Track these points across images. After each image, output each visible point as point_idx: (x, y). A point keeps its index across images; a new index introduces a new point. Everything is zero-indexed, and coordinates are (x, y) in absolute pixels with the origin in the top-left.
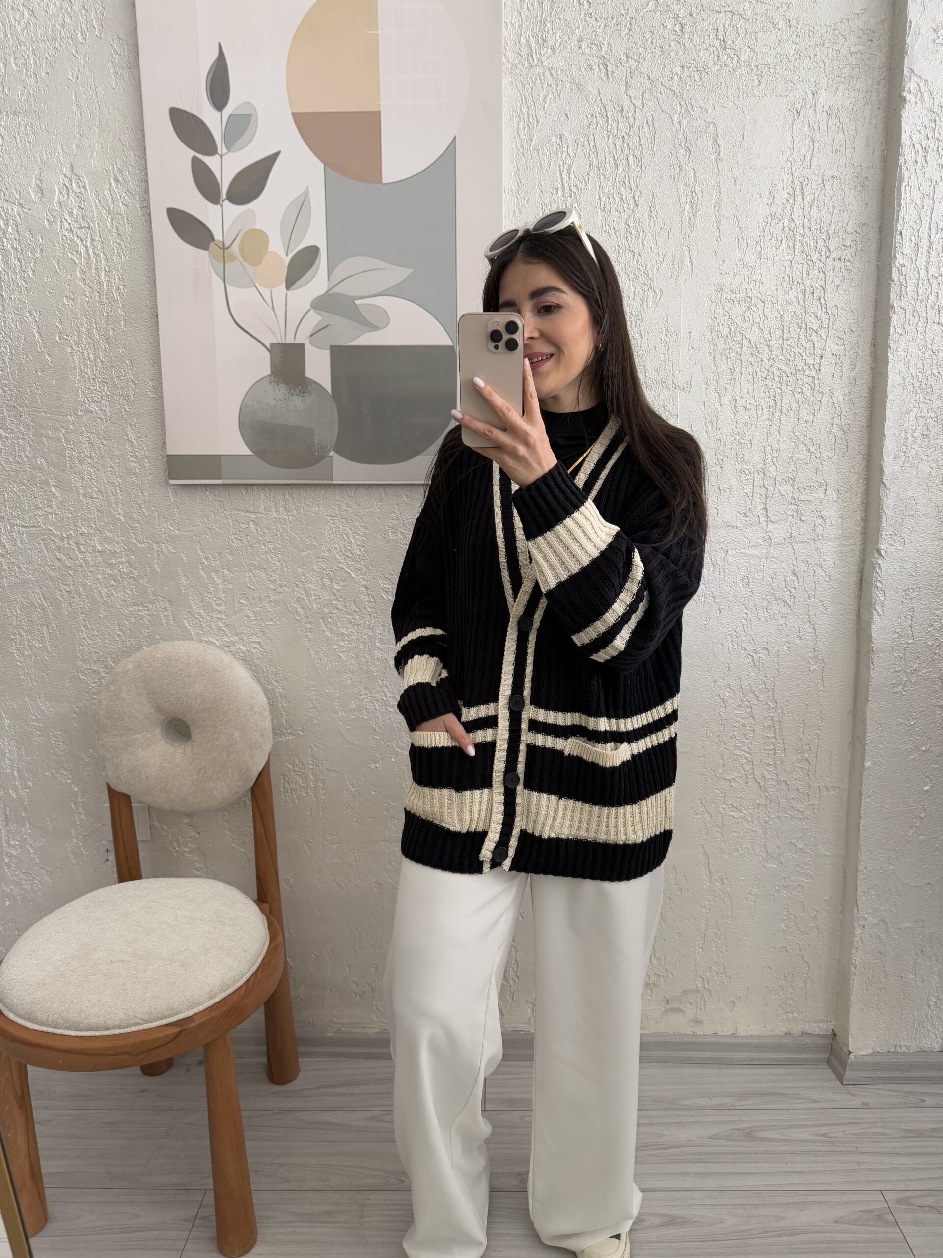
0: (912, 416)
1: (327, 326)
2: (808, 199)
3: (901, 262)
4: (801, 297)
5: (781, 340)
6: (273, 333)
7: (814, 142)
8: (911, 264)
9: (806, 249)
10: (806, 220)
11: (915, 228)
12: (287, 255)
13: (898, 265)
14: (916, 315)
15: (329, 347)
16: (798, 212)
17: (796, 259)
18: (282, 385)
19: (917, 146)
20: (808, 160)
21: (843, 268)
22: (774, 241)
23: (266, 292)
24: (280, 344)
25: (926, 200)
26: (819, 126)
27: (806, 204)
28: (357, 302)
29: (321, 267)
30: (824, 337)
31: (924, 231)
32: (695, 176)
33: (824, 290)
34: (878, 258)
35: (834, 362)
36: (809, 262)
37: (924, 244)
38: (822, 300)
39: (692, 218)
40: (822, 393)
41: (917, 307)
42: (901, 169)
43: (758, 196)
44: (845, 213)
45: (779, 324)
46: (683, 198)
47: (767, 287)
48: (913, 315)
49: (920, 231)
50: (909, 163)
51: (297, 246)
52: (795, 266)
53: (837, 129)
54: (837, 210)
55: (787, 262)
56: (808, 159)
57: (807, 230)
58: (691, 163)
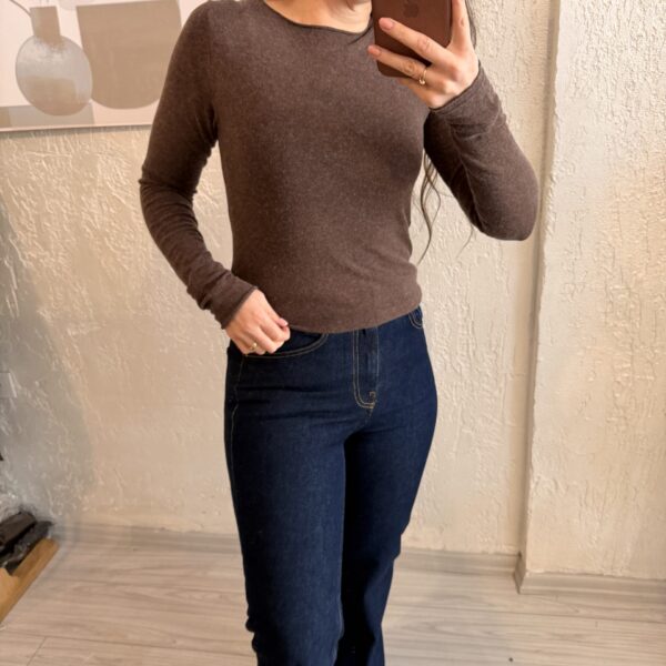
0: (583, 48)
15: (74, 8)
18: (45, 45)
24: (37, 8)
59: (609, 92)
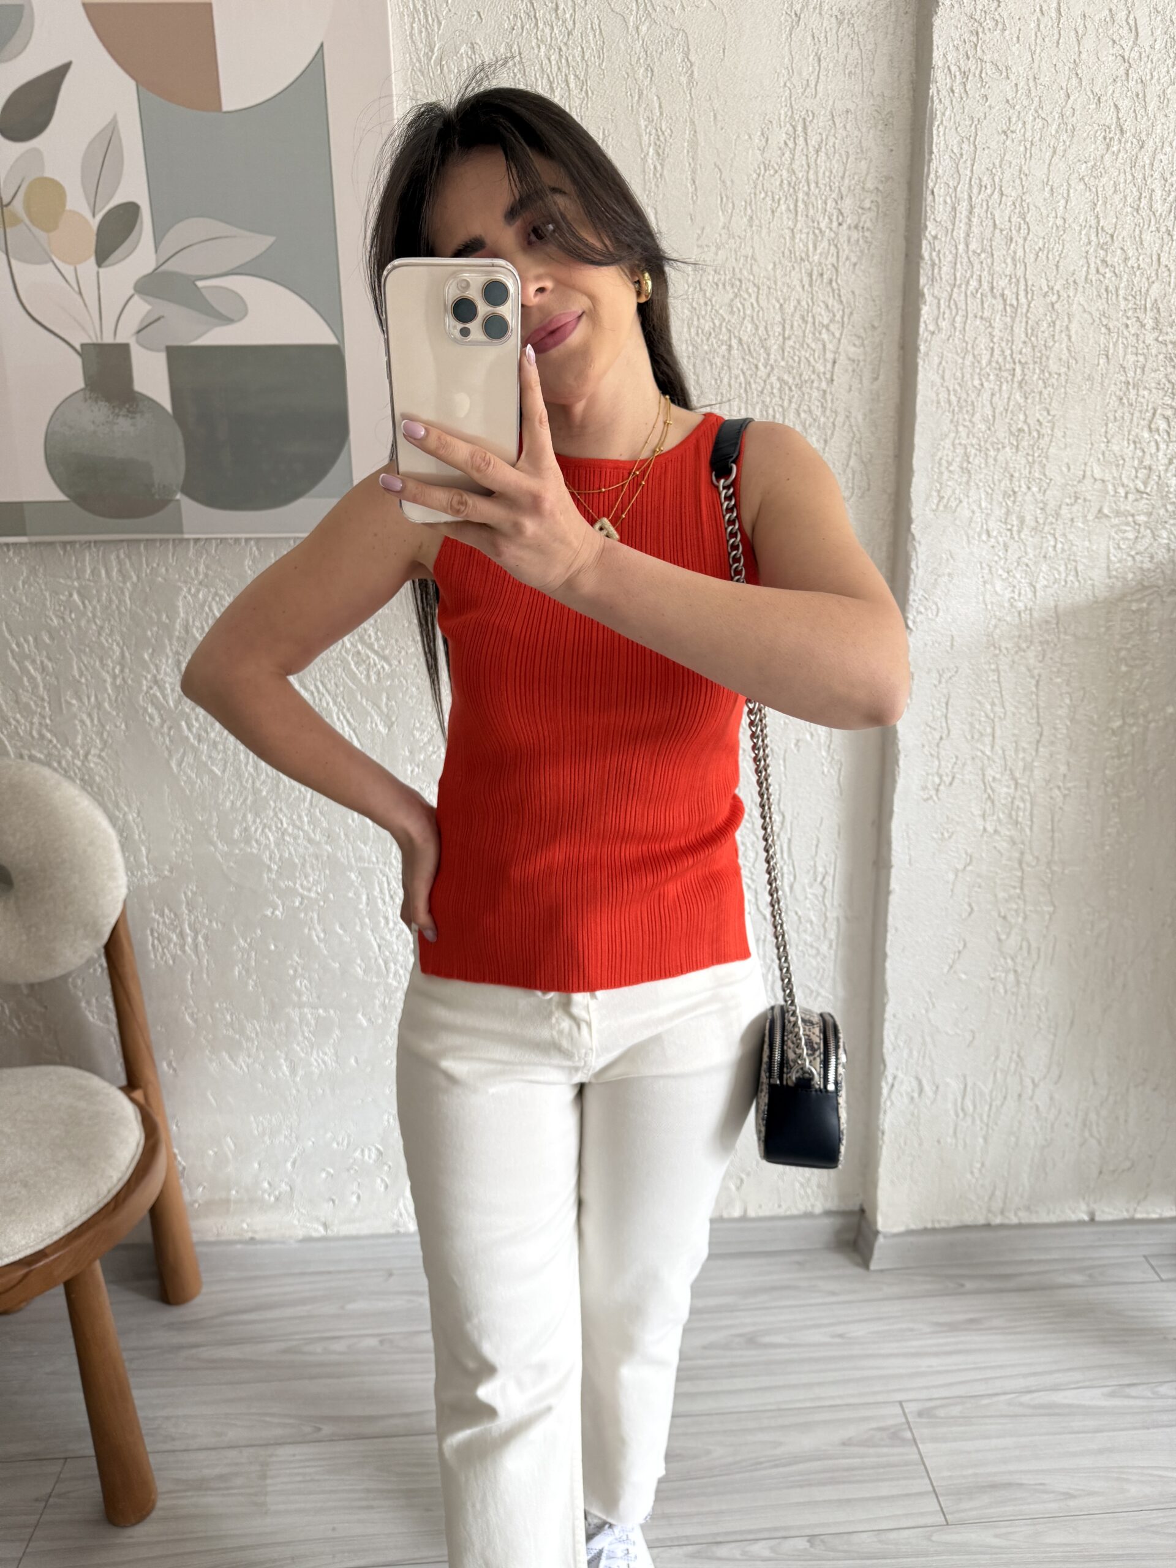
0: (947, 443)
1: (158, 319)
2: (813, 141)
3: (933, 233)
4: (806, 280)
5: (781, 338)
6: (83, 329)
7: (819, 60)
8: (946, 236)
9: (811, 212)
10: (811, 172)
11: (951, 184)
12: (94, 215)
13: (929, 237)
14: (953, 307)
15: (163, 347)
16: (800, 161)
17: (799, 226)
18: (103, 403)
19: (953, 68)
20: (813, 86)
21: (861, 241)
22: (769, 201)
23: (68, 270)
24: (94, 345)
25: (965, 146)
26: (826, 37)
27: (811, 149)
28: (200, 284)
29: (144, 235)
30: (837, 335)
31: (963, 187)
32: (660, 107)
33: (837, 270)
34: (907, 226)
35: (850, 369)
36: (817, 231)
37: (963, 207)
38: (834, 284)
39: (659, 168)
40: (836, 412)
41: (955, 296)
42: (933, 102)
43: (747, 137)
44: (863, 162)
45: (778, 318)
46: (645, 138)
47: (762, 265)
48: (949, 306)
49: (959, 189)
50: (944, 93)
51: (108, 202)
52: (798, 236)
53: (849, 41)
54: (852, 158)
55: (787, 231)
56: (812, 84)
57: (813, 186)
58: (654, 89)
59: (983, 504)
